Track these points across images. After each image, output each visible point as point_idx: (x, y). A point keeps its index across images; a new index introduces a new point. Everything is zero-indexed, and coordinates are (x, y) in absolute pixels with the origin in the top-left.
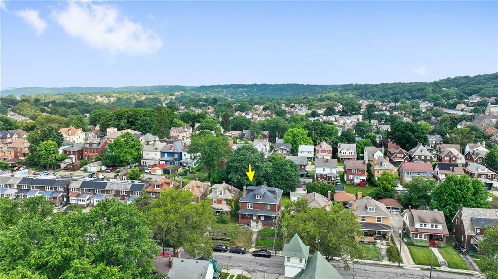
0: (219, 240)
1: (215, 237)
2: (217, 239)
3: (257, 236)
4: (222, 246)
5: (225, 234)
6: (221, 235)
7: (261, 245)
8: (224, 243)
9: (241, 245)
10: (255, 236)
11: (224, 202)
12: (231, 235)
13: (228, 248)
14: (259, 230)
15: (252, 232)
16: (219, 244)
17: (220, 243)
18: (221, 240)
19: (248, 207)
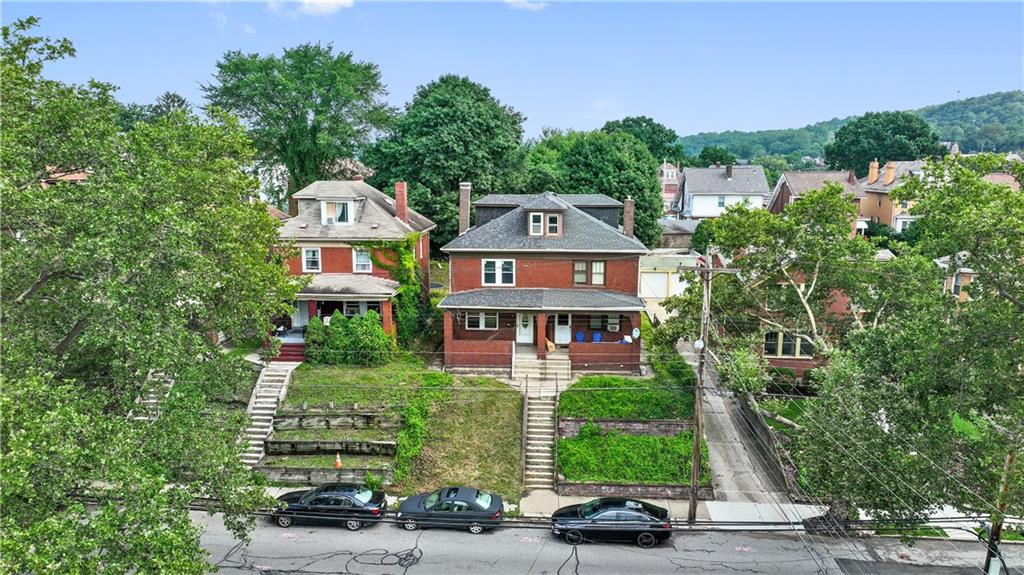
0: (333, 452)
1: (310, 437)
2: (319, 452)
3: (556, 419)
4: (351, 487)
5: (368, 419)
6: (342, 426)
7: (585, 467)
8: (364, 471)
9: (467, 473)
10: (540, 419)
11: (359, 260)
12: (404, 424)
13: (391, 501)
14: (563, 387)
15: (521, 403)
16: (332, 478)
17: (341, 471)
18: (347, 451)
19: (490, 278)
